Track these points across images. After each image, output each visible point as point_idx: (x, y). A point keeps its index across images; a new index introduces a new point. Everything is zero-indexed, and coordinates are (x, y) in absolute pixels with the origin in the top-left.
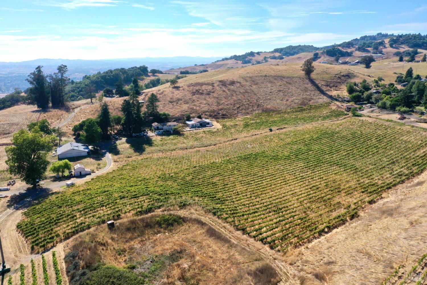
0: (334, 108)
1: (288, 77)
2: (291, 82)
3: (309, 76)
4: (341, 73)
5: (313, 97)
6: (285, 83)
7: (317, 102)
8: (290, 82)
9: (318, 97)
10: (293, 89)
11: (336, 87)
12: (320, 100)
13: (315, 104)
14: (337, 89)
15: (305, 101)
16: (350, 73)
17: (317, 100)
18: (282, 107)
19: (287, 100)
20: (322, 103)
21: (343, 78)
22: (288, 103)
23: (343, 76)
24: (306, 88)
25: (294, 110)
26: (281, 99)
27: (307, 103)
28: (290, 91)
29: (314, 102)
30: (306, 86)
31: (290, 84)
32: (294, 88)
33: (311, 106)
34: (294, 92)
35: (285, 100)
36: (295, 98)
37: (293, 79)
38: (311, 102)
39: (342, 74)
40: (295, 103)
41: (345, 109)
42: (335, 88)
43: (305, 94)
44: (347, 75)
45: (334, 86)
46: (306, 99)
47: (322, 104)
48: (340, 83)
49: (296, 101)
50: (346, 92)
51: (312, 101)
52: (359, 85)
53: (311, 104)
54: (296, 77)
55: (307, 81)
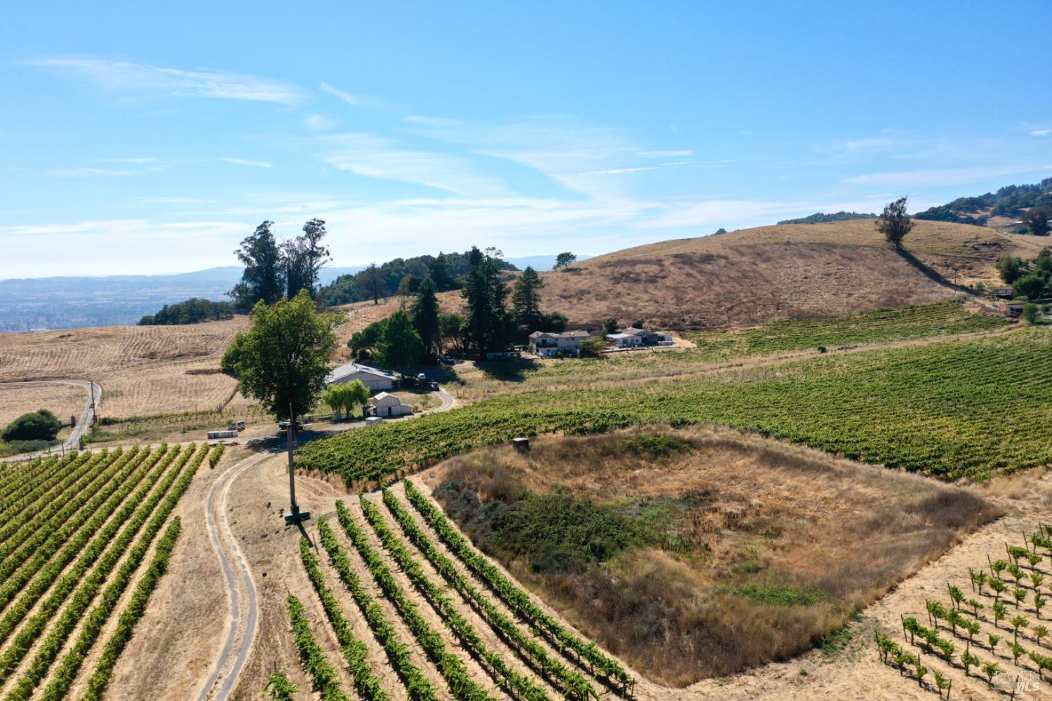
0: (974, 311)
1: (844, 247)
2: (855, 256)
3: (898, 244)
4: (977, 238)
5: (914, 289)
6: (839, 258)
7: (928, 300)
8: (849, 255)
9: (926, 290)
10: (858, 270)
11: (970, 268)
12: (934, 296)
13: (924, 304)
14: (973, 274)
15: (895, 296)
16: (1003, 240)
17: (926, 295)
18: (840, 309)
19: (850, 295)
20: (939, 301)
21: (984, 249)
22: (852, 300)
23: (985, 245)
24: (893, 268)
25: (871, 317)
26: (834, 292)
27: (902, 301)
28: (854, 275)
29: (918, 300)
30: (895, 265)
31: (851, 259)
32: (862, 269)
33: (912, 307)
34: (864, 278)
35: (844, 295)
36: (868, 290)
37: (858, 250)
38: (910, 299)
39: (981, 241)
40: (870, 301)
41: (1005, 312)
42: (966, 271)
43: (893, 281)
44: (995, 244)
45: (964, 267)
46: (898, 293)
47: (940, 304)
48: (977, 259)
49: (873, 297)
50: (998, 279)
51: (915, 297)
52: (1030, 264)
53: (912, 303)
54: (865, 246)
55: (895, 254)
